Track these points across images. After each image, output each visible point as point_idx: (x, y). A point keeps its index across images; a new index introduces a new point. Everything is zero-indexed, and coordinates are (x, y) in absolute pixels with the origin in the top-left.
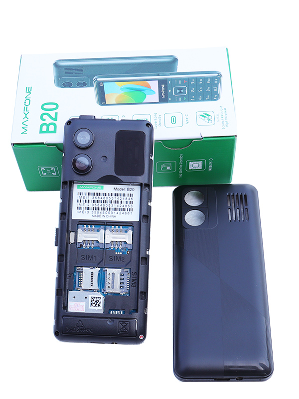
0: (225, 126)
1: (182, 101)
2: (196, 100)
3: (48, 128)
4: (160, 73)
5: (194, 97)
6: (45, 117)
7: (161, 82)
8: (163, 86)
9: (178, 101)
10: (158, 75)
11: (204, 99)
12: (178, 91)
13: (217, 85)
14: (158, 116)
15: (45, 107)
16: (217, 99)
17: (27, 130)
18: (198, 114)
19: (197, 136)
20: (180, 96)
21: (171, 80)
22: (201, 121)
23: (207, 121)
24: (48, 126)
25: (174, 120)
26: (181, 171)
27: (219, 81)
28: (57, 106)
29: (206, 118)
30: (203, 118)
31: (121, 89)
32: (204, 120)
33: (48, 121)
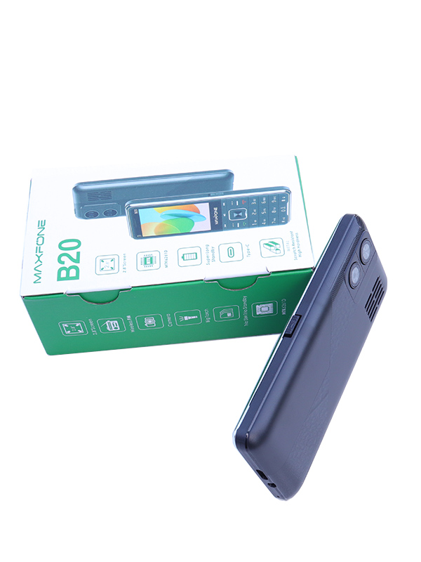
0: (297, 255)
1: (242, 227)
2: (259, 225)
3: (68, 273)
4: (212, 193)
5: (255, 221)
6: (63, 259)
7: (213, 204)
8: (216, 209)
9: (236, 228)
10: (209, 195)
11: (269, 224)
12: (235, 215)
13: (285, 204)
14: (210, 249)
15: (64, 245)
16: (286, 222)
17: (40, 278)
18: (262, 243)
19: (262, 271)
20: (238, 221)
21: (226, 201)
22: (266, 252)
23: (275, 251)
24: (68, 270)
25: (231, 252)
26: (246, 317)
27: (287, 199)
28: (79, 243)
29: (272, 248)
30: (269, 247)
31: (162, 216)
32: (270, 250)
33: (68, 263)
